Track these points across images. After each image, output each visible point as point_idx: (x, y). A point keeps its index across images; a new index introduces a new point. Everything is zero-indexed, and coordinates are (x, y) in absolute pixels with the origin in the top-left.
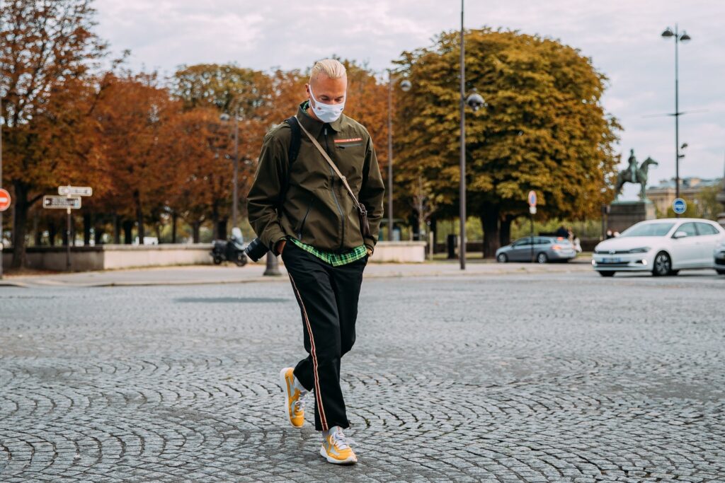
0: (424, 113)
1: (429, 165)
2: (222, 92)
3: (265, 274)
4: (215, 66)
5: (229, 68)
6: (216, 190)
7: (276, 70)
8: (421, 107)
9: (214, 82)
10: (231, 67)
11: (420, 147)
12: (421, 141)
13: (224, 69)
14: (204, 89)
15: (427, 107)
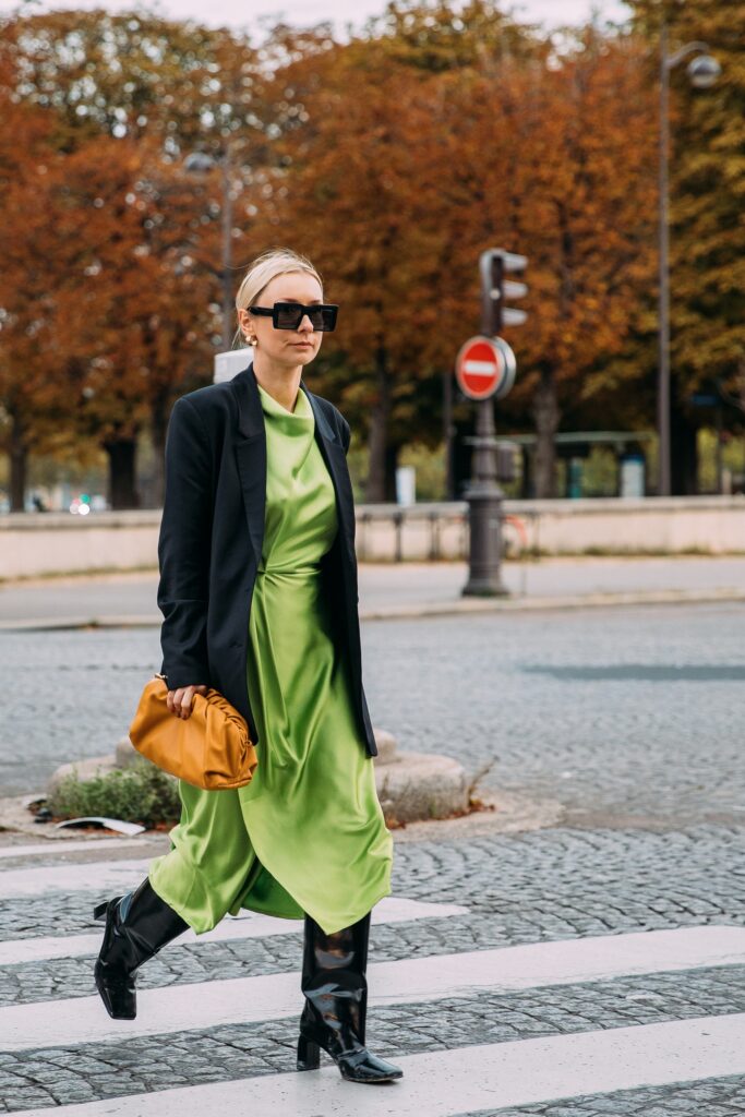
0: (722, 141)
1: (735, 285)
2: (117, 85)
3: (468, 592)
4: (101, 14)
5: (135, 18)
6: (162, 360)
7: (272, 24)
8: (709, 125)
9: (94, 57)
10: (144, 17)
11: (704, 237)
12: (708, 219)
13: (119, 22)
14: (68, 76)
15: (731, 125)
